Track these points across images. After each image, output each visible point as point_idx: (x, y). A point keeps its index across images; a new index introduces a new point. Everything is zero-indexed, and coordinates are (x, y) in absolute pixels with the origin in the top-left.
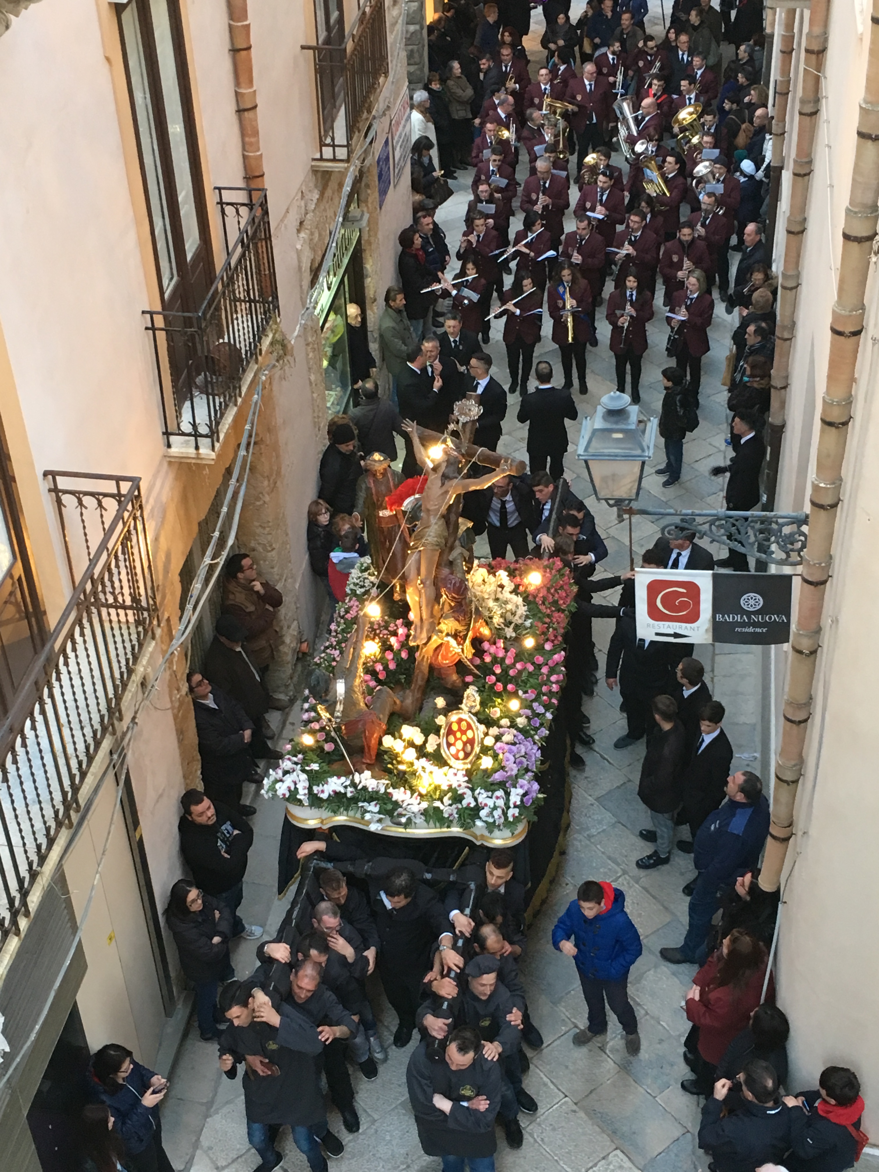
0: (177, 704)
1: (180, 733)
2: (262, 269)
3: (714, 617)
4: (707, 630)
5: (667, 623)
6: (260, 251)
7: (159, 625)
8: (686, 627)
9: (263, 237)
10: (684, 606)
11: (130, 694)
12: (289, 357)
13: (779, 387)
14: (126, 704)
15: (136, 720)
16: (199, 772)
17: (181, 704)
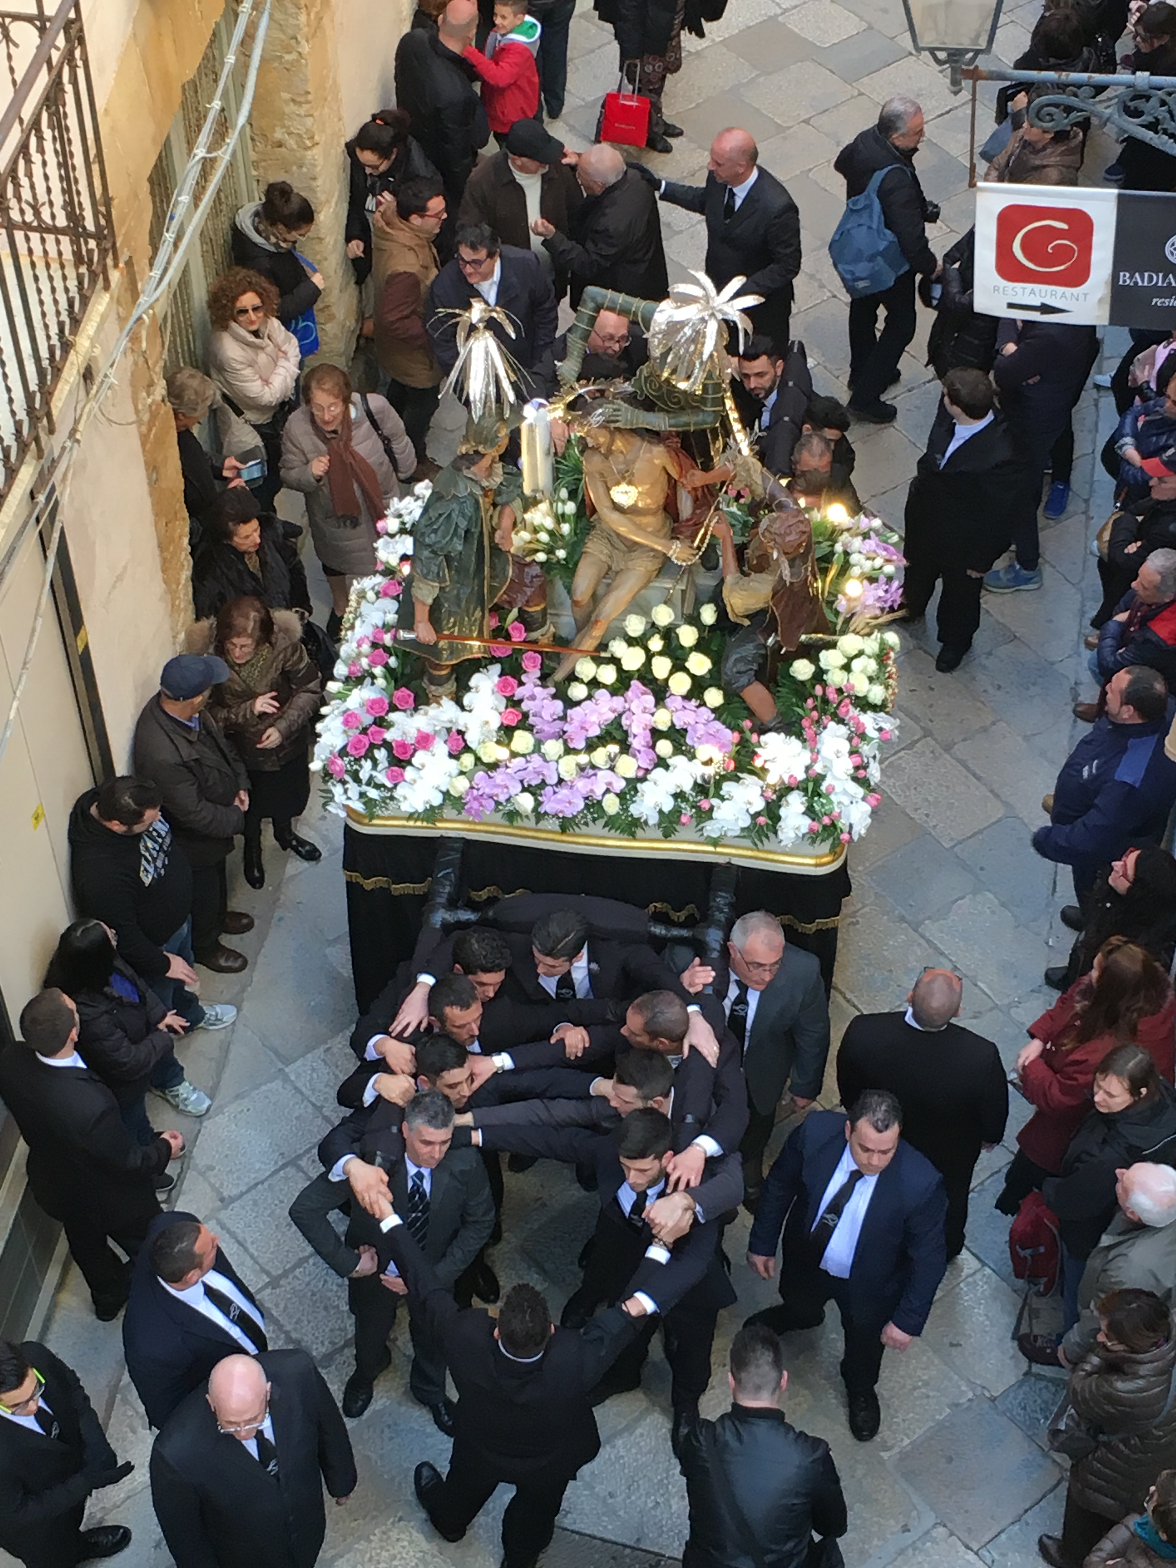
0: (146, 417)
1: (153, 468)
3: (1115, 277)
4: (1100, 301)
5: (1029, 286)
7: (116, 266)
8: (1063, 295)
10: (1062, 254)
11: (67, 388)
14: (60, 404)
15: (78, 436)
16: (186, 540)
17: (154, 416)
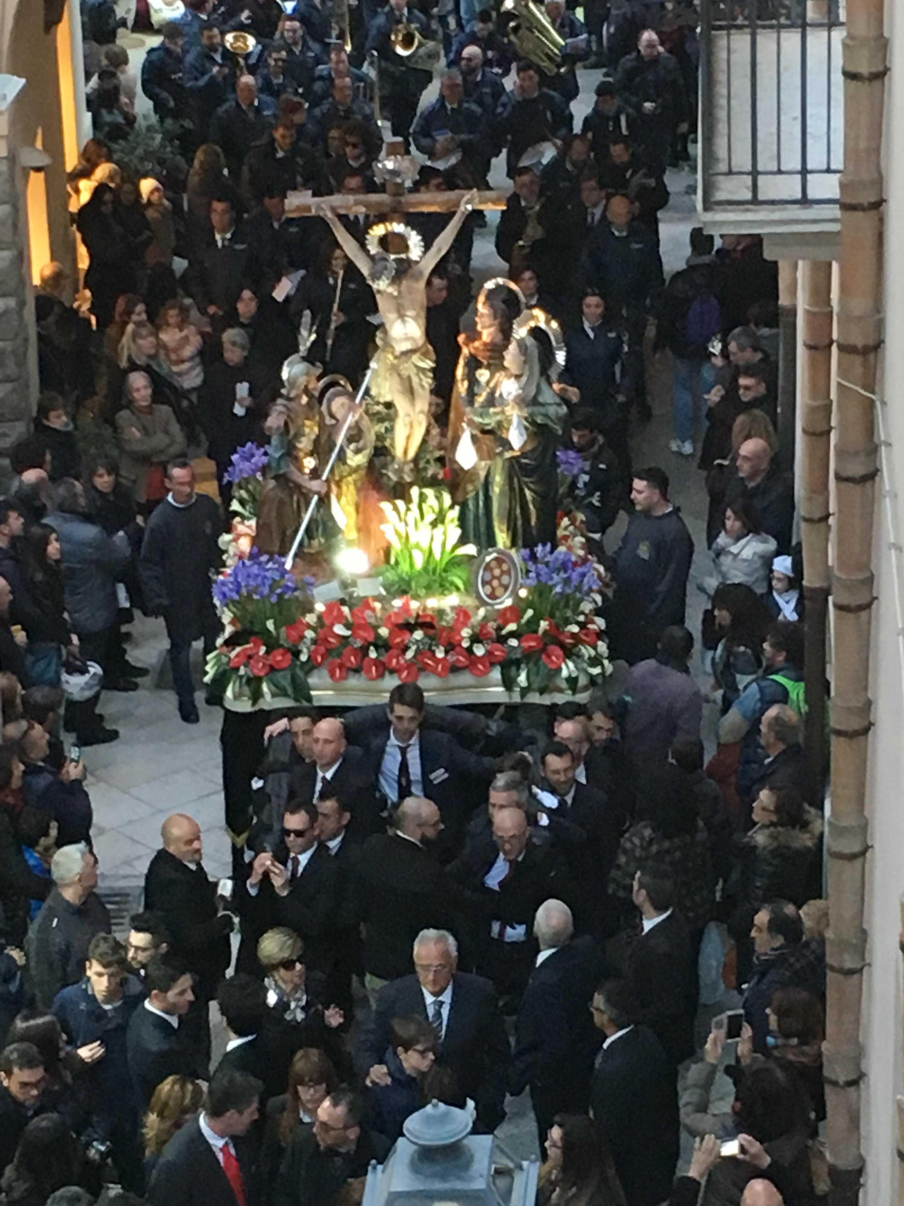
13: (842, 1080)
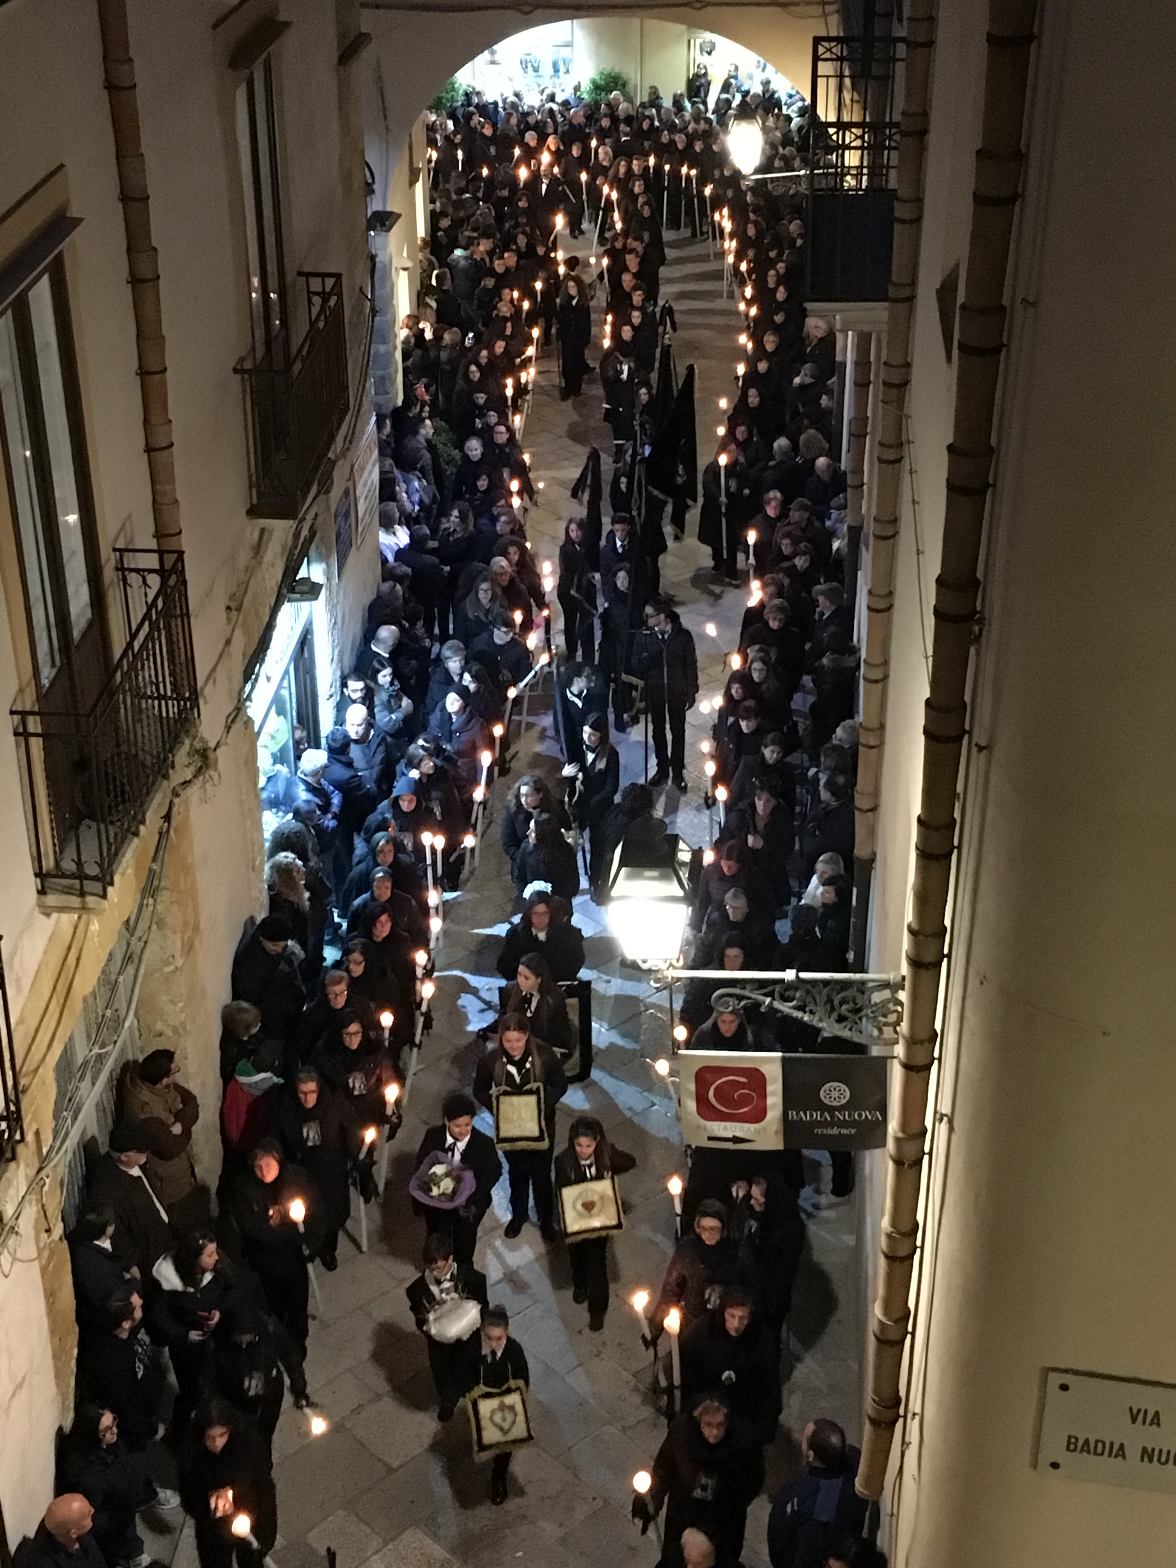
0: (46, 1254)
1: (50, 1295)
2: (176, 655)
3: (785, 1114)
4: (776, 1132)
5: (723, 1124)
6: (174, 632)
8: (749, 1129)
9: (178, 613)
10: (745, 1100)
12: (212, 772)
13: (865, 808)
17: (52, 1253)
